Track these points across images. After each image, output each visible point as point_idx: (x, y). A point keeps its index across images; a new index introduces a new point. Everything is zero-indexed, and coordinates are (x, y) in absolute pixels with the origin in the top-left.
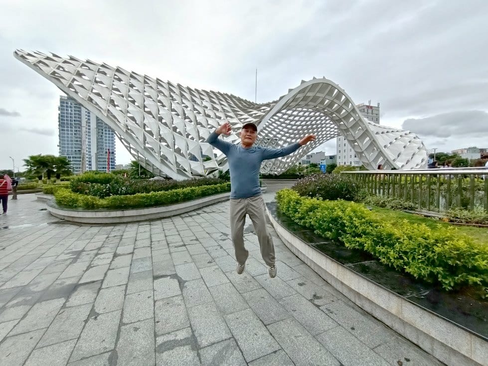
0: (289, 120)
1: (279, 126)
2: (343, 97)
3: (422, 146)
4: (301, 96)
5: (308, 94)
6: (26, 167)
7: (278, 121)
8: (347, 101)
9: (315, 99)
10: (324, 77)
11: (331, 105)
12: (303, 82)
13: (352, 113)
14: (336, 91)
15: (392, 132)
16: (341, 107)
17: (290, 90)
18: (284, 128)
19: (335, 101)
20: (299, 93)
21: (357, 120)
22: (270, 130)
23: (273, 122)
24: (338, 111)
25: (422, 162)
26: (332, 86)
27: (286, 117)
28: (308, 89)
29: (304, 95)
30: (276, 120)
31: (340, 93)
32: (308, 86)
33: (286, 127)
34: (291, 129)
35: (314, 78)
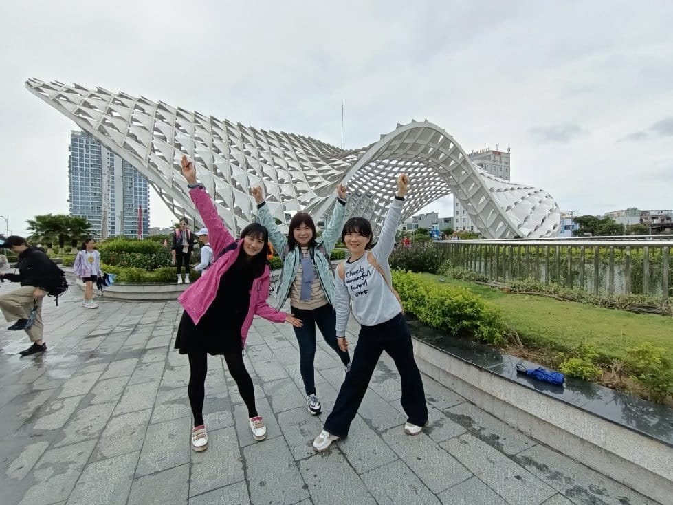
2: (451, 146)
4: (397, 143)
5: (407, 141)
7: (372, 172)
8: (457, 150)
9: (415, 147)
10: (426, 120)
11: (436, 154)
12: (399, 126)
13: (463, 166)
14: (442, 137)
15: (518, 188)
16: (449, 157)
17: (383, 136)
19: (441, 149)
20: (394, 139)
21: (470, 174)
24: (446, 162)
25: (554, 228)
26: (437, 131)
28: (405, 136)
29: (401, 141)
30: (369, 172)
31: (448, 140)
32: (405, 132)
34: (389, 183)
35: (413, 121)
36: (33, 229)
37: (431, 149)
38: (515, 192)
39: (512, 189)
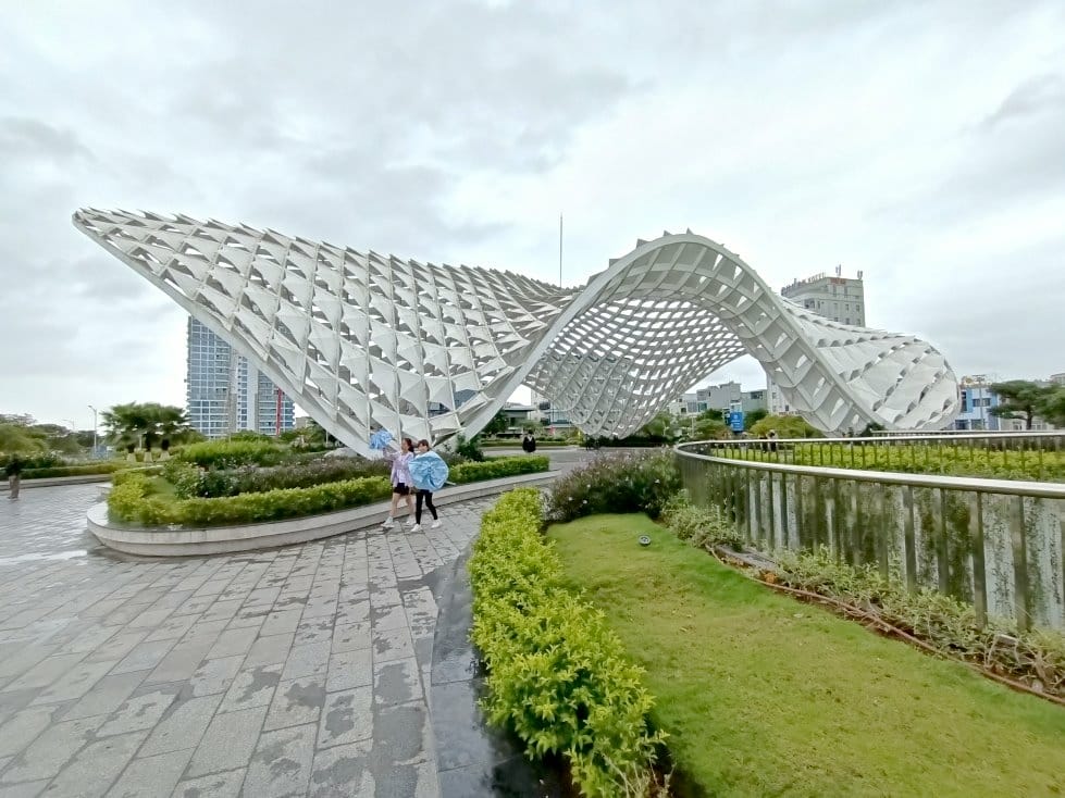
0: (636, 319)
1: (614, 331)
2: (738, 271)
3: (945, 370)
4: (640, 272)
5: (657, 268)
6: (105, 428)
7: (612, 321)
8: (749, 278)
9: (672, 277)
10: (688, 231)
11: (712, 286)
12: (641, 243)
13: (762, 305)
14: (720, 257)
15: (873, 339)
16: (735, 290)
17: (612, 262)
18: (626, 335)
19: (720, 278)
20: (634, 264)
21: (774, 318)
22: (596, 341)
23: (601, 325)
24: (732, 298)
25: (945, 407)
26: (709, 248)
27: (628, 313)
28: (655, 257)
29: (647, 268)
30: (607, 321)
31: (730, 262)
32: (654, 251)
33: (630, 335)
34: (642, 338)
35: (666, 234)
36: (109, 425)
37: (703, 279)
38: (867, 345)
39: (861, 340)
